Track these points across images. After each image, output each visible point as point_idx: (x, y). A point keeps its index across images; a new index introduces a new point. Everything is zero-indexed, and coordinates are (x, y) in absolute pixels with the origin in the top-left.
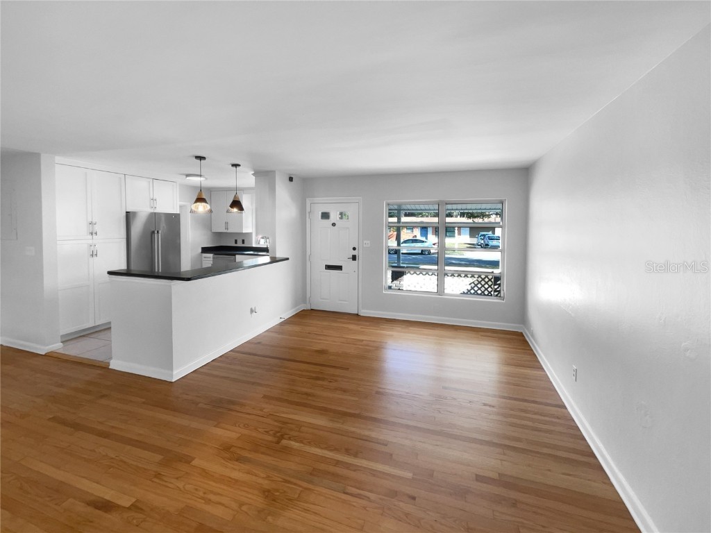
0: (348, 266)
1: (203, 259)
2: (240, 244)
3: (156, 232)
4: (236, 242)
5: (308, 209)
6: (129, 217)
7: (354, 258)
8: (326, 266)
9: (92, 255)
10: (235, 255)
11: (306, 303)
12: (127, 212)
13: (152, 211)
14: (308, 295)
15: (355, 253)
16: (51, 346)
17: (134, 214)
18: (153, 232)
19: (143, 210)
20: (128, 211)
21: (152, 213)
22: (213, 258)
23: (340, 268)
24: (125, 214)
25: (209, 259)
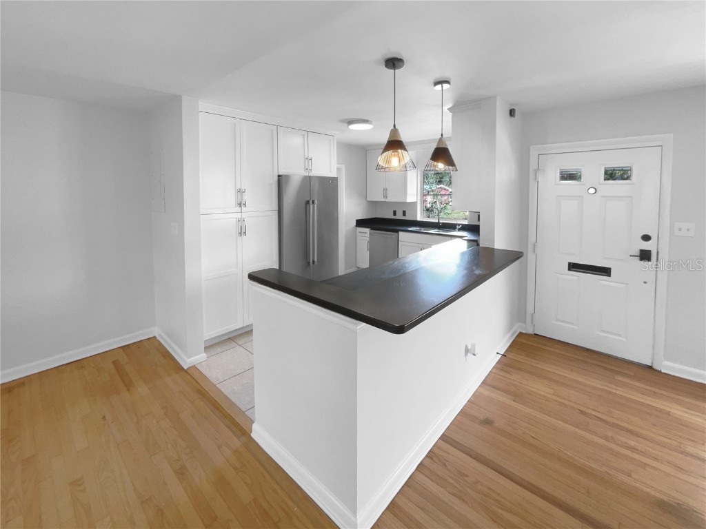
0: (626, 269)
1: (358, 234)
2: (399, 216)
3: (311, 202)
4: (395, 213)
5: (533, 165)
6: (281, 181)
7: (645, 256)
8: (569, 264)
9: (241, 233)
10: (397, 231)
11: (525, 322)
12: (279, 176)
13: (307, 174)
14: (530, 309)
15: (646, 246)
16: (194, 358)
17: (287, 177)
18: (308, 202)
19: (297, 172)
20: (280, 174)
21: (305, 177)
22: (370, 234)
23: (605, 271)
24: (276, 178)
25: (364, 235)
